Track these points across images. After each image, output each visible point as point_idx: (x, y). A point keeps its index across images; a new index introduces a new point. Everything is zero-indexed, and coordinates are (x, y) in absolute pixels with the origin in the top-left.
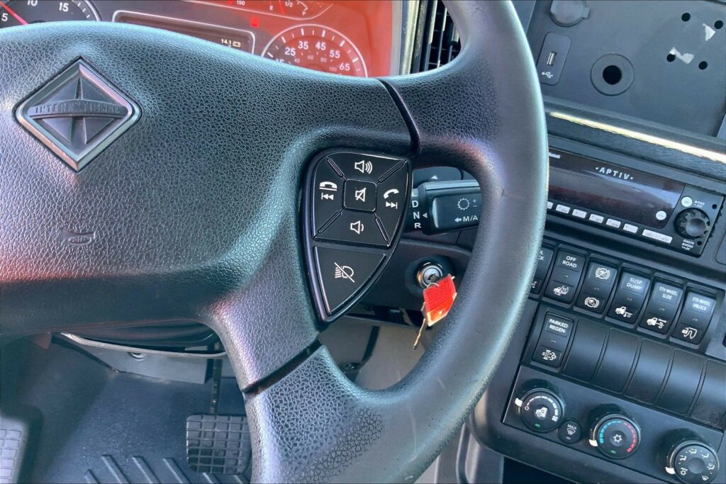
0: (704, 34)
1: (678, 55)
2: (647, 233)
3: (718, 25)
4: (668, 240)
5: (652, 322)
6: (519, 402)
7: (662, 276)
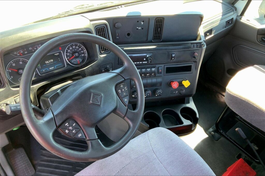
0: (141, 24)
1: (138, 28)
2: (143, 62)
3: (143, 22)
4: (147, 62)
5: (148, 75)
6: (133, 96)
7: (147, 67)
